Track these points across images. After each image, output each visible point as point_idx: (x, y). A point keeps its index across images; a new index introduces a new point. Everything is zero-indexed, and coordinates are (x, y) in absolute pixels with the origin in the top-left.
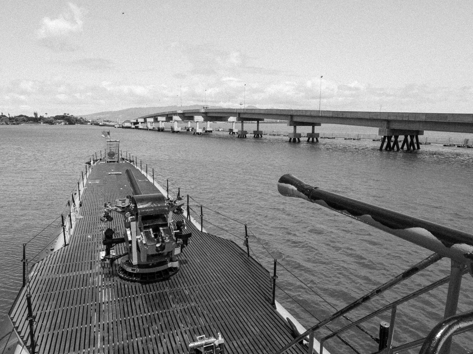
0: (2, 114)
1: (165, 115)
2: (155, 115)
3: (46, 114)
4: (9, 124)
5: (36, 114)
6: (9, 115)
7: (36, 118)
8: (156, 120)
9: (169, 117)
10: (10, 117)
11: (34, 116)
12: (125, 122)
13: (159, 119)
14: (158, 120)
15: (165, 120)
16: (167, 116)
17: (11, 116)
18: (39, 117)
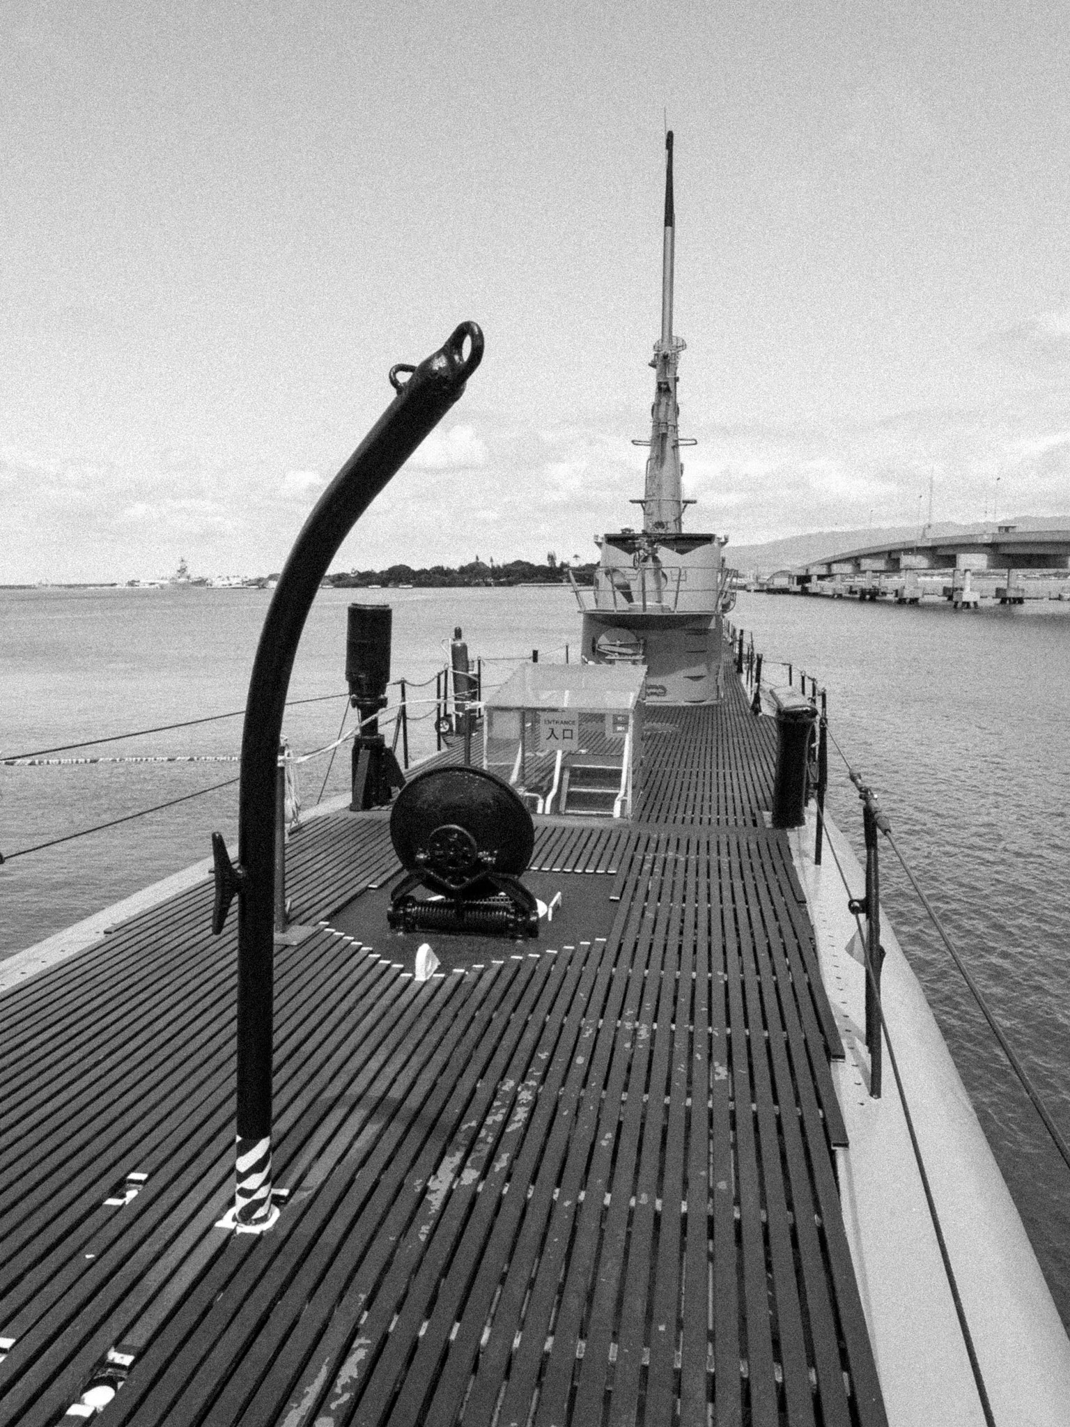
0: (477, 558)
1: (884, 552)
2: (856, 554)
3: (576, 556)
4: (490, 585)
5: (551, 558)
6: (492, 560)
7: (551, 568)
8: (858, 570)
9: (892, 559)
10: (493, 567)
11: (547, 564)
12: (774, 575)
13: (866, 564)
14: (863, 568)
15: (883, 568)
16: (889, 556)
17: (495, 564)
18: (558, 564)
